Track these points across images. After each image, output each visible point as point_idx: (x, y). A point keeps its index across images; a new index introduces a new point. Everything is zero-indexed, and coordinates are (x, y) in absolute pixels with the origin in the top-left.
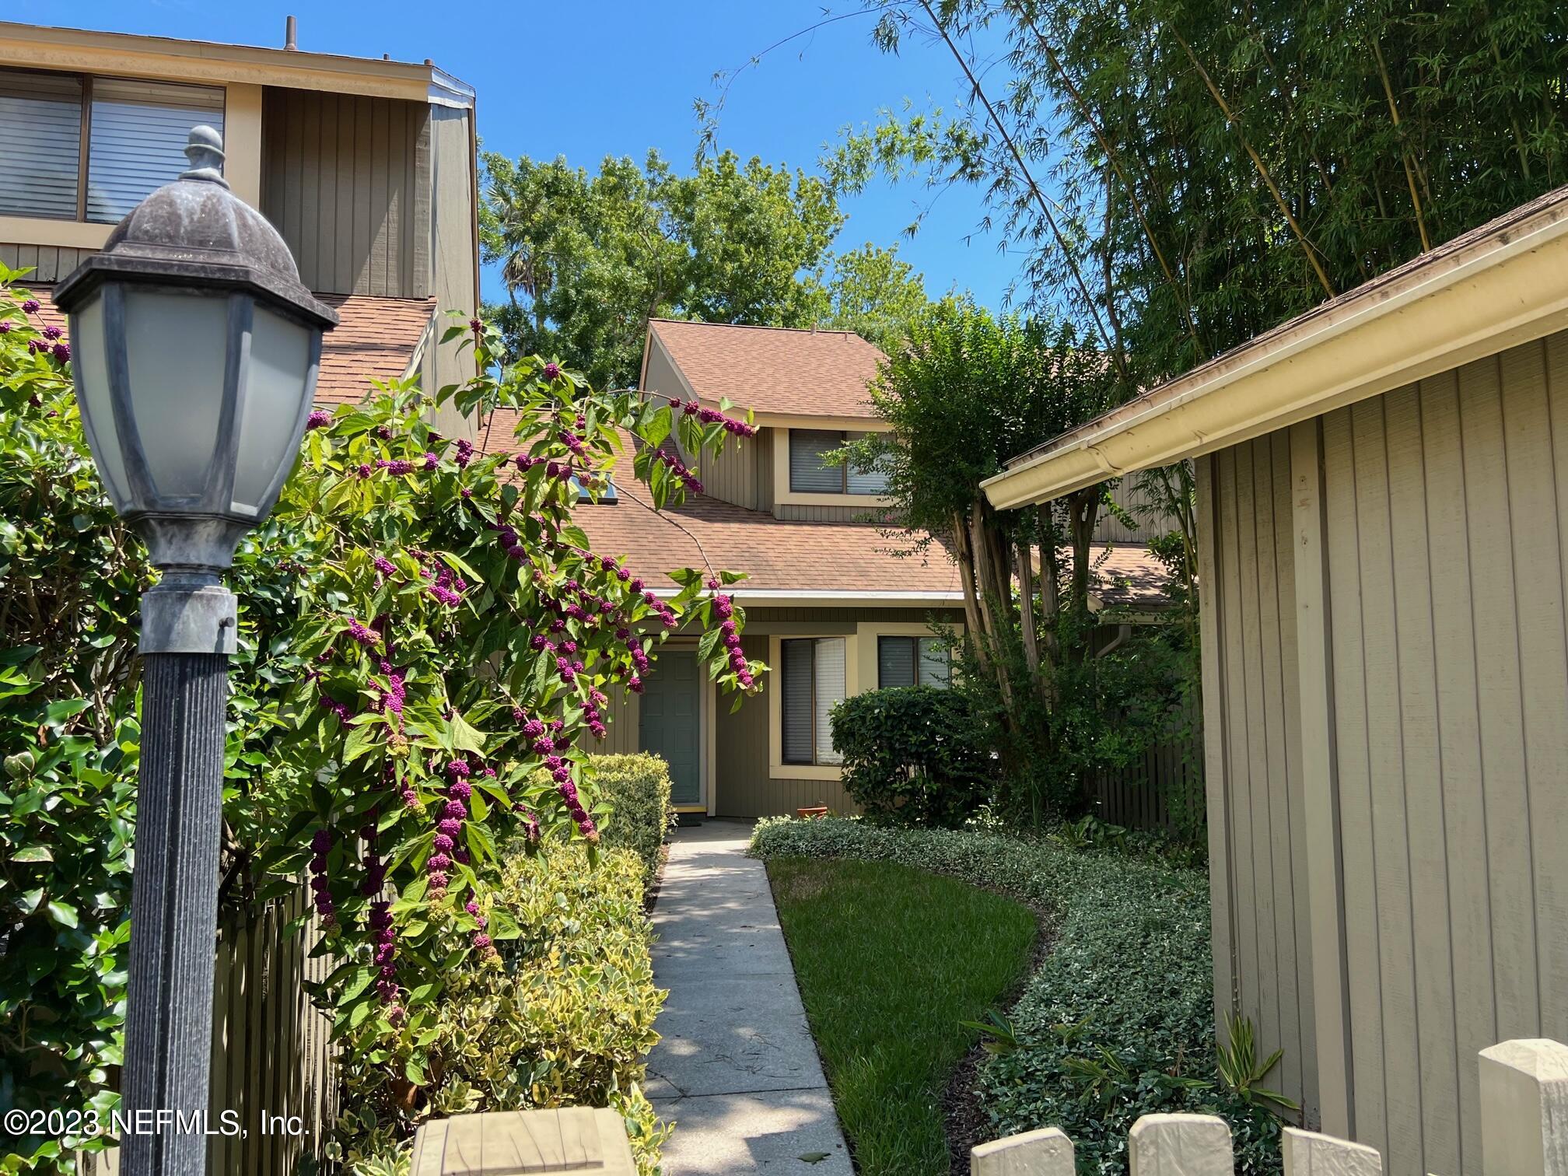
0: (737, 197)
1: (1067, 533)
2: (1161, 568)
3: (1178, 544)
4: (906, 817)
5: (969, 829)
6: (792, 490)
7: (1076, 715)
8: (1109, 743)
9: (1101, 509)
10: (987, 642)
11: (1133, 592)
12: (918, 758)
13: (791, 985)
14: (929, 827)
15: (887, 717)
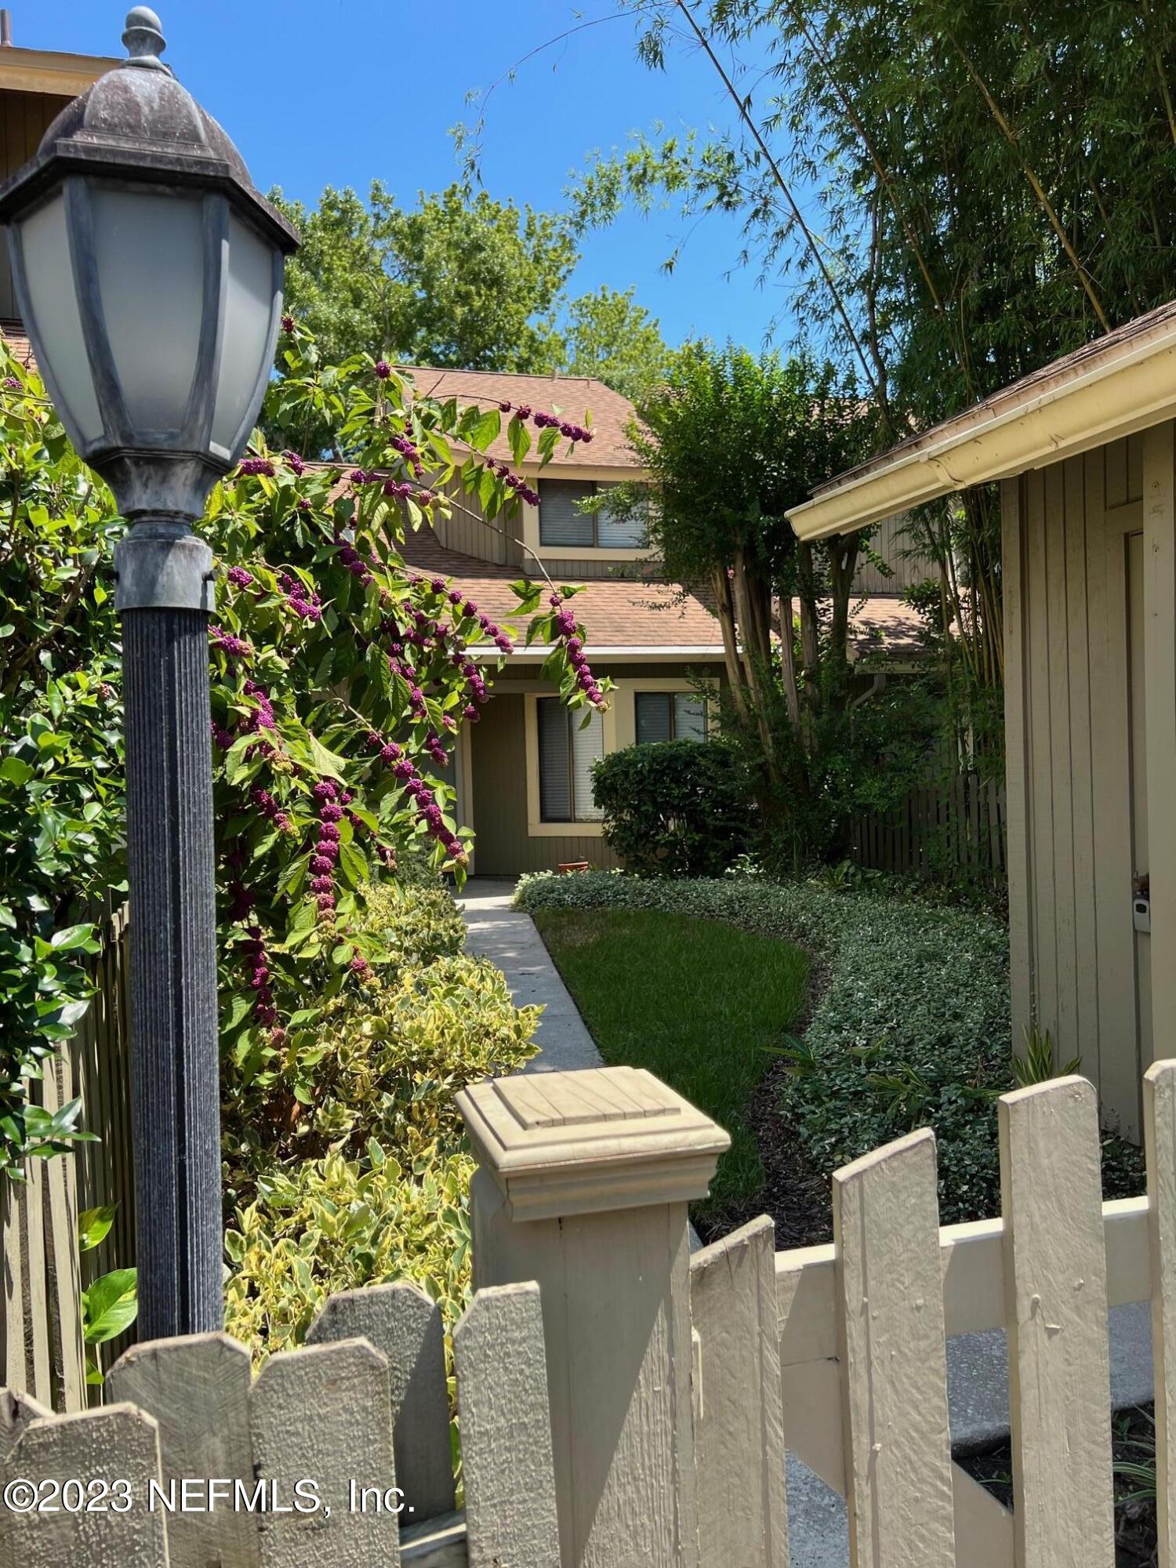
0: (467, 234)
1: (828, 584)
2: (915, 617)
3: (934, 592)
4: (670, 869)
5: (730, 877)
6: (543, 544)
7: (837, 762)
8: (870, 789)
9: (862, 557)
10: (746, 696)
11: (887, 641)
12: (677, 810)
13: (578, 1026)
14: (691, 877)
15: (651, 771)
